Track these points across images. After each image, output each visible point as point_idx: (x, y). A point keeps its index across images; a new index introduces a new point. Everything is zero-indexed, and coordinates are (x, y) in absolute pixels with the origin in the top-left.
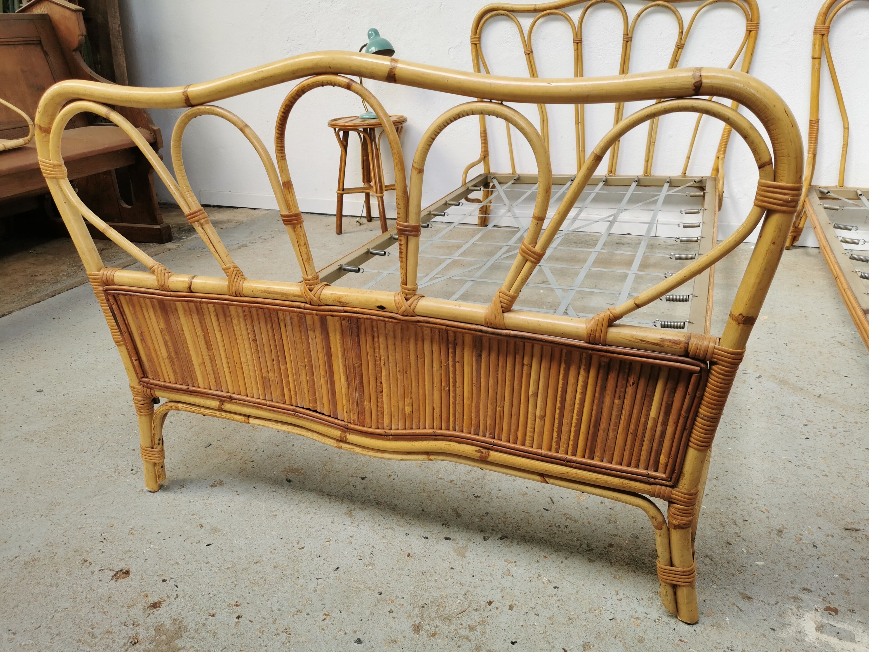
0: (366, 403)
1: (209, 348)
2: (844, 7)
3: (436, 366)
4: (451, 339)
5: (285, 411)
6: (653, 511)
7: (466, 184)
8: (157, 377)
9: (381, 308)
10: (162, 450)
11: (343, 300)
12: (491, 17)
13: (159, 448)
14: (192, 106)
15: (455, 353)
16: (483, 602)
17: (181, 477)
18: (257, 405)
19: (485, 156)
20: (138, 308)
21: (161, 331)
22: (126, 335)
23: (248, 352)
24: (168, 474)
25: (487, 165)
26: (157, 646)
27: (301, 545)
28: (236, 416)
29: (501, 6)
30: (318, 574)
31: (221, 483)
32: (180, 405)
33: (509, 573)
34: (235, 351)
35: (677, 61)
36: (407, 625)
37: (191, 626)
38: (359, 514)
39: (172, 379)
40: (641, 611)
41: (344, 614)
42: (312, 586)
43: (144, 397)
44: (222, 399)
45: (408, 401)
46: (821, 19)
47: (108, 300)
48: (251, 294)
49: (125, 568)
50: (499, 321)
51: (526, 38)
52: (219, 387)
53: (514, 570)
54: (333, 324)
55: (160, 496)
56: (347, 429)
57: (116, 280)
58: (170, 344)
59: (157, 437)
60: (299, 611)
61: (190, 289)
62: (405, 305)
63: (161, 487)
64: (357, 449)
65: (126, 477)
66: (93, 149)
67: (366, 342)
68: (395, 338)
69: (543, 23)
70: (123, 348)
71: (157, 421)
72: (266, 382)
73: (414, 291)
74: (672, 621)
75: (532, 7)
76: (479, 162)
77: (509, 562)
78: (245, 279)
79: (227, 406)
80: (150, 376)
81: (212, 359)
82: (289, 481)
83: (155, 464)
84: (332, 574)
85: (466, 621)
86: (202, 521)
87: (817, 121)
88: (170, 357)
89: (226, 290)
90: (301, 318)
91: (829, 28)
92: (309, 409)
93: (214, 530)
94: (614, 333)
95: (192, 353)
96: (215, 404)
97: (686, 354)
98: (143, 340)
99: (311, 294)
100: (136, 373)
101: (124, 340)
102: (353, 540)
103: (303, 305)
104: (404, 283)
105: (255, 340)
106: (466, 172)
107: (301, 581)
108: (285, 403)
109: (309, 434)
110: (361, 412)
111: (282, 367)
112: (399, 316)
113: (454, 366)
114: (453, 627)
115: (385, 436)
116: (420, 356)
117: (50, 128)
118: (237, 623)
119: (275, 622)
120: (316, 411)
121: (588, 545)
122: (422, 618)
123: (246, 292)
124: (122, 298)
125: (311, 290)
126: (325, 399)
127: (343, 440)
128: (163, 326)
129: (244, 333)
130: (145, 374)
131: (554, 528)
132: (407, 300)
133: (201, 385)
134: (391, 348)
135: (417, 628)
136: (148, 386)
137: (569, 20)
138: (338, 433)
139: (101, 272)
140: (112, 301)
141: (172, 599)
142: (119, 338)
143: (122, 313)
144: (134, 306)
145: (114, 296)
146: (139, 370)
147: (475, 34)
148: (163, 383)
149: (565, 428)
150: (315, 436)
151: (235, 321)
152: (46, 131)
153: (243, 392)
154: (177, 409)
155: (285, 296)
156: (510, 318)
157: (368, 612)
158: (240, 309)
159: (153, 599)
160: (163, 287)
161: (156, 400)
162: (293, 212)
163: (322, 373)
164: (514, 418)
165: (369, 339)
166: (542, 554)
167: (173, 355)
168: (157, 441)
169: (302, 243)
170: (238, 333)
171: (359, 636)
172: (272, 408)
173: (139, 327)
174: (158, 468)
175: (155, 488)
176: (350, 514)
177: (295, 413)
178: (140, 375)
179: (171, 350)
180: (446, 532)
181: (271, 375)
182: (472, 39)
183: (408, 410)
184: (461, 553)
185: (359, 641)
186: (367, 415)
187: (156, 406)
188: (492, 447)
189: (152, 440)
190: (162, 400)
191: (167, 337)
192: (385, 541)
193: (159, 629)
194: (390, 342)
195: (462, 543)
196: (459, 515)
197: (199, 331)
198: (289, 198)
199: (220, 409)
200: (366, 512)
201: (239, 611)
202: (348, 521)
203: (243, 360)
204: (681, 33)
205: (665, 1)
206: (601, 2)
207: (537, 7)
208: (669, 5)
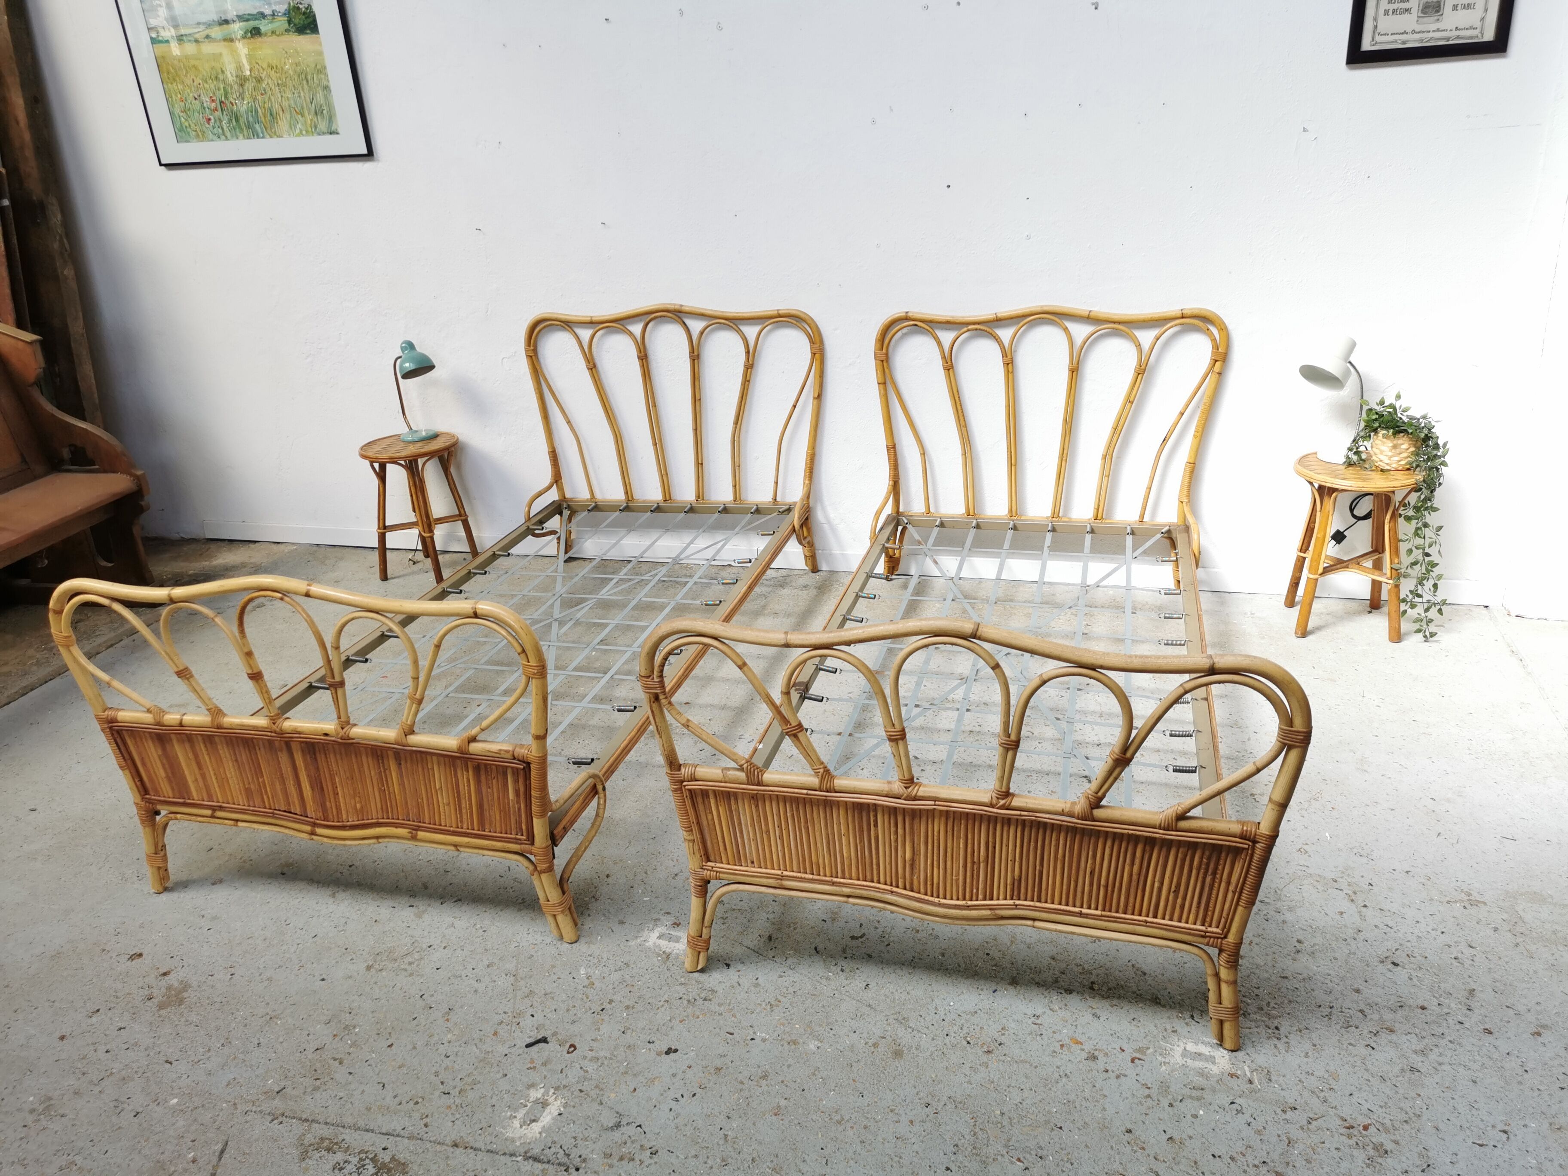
0: (328, 803)
1: (200, 767)
2: (900, 333)
3: (373, 773)
4: (379, 753)
5: (265, 815)
6: (526, 863)
7: (529, 519)
8: (157, 793)
9: (326, 735)
10: (165, 855)
11: (299, 730)
12: (544, 327)
13: (162, 853)
14: (176, 603)
15: (383, 763)
16: (425, 946)
17: (184, 879)
18: (243, 812)
19: (557, 478)
20: (138, 739)
21: (159, 756)
22: (129, 762)
23: (232, 770)
24: (172, 877)
25: (561, 489)
26: (168, 997)
27: (288, 922)
28: (226, 821)
29: (555, 316)
30: (298, 941)
31: (221, 881)
32: (179, 816)
33: (453, 925)
34: (221, 770)
35: (749, 381)
36: (362, 966)
37: (195, 984)
38: (341, 895)
39: (171, 795)
40: (539, 938)
41: (314, 965)
42: (292, 950)
43: (147, 811)
44: (214, 809)
45: (357, 799)
46: (879, 345)
47: (113, 735)
48: (230, 727)
49: (139, 952)
50: (404, 741)
51: (586, 350)
52: (210, 798)
53: (457, 923)
54: (295, 747)
55: (165, 897)
56: (314, 825)
57: (119, 719)
58: (167, 766)
59: (160, 845)
60: (280, 966)
61: (181, 724)
62: (342, 733)
63: (166, 889)
64: (325, 840)
65: (133, 883)
66: (63, 515)
67: (321, 758)
68: (341, 754)
69: (603, 336)
70: (127, 772)
71: (160, 831)
72: (248, 793)
73: (348, 723)
74: (559, 943)
75: (588, 319)
76: (549, 488)
77: (455, 918)
78: (224, 715)
79: (219, 814)
80: (152, 793)
81: (203, 776)
82: (283, 874)
83: (159, 868)
84: (311, 940)
85: (409, 959)
86: (203, 913)
87: (894, 447)
88: (167, 777)
89: (209, 724)
90: (270, 743)
91: (887, 354)
92: (285, 811)
93: (214, 918)
94: (475, 747)
95: (187, 773)
96: (208, 812)
97: (514, 758)
98: (144, 764)
99: (274, 727)
100: (139, 791)
101: (127, 765)
102: (332, 915)
103: (269, 734)
104: (339, 717)
105: (236, 761)
106: (530, 506)
107: (285, 947)
108: (265, 808)
109: (287, 831)
110: (324, 810)
111: (261, 780)
112: (339, 740)
113: (385, 772)
114: (396, 964)
115: (343, 828)
116: (360, 767)
117: (62, 611)
118: (231, 979)
119: (260, 975)
120: (290, 813)
121: (523, 899)
122: (375, 961)
123: (225, 726)
124: (124, 732)
125: (274, 724)
126: (297, 802)
127: (313, 833)
128: (160, 753)
129: (228, 756)
130: (146, 792)
131: (501, 891)
132: (343, 728)
133: (196, 798)
134: (340, 761)
135: (369, 968)
136: (149, 801)
137: (631, 334)
138: (308, 828)
139: (106, 713)
140: (116, 735)
141: (179, 969)
142: (123, 764)
143: (125, 744)
144: (135, 739)
145: (118, 732)
146: (141, 790)
147: (529, 346)
148: (162, 799)
149: (464, 811)
150: (291, 832)
151: (219, 747)
152: (59, 612)
153: (230, 801)
154: (176, 819)
155: (255, 728)
156: (413, 739)
157: (334, 962)
158: (223, 739)
159: (162, 971)
160: (159, 724)
161: (158, 813)
162: (255, 672)
163: (292, 782)
164: (431, 806)
165: (323, 756)
166: (484, 909)
167: (170, 775)
168: (160, 848)
169: (264, 691)
170: (222, 755)
171: (324, 976)
172: (254, 813)
173: (140, 754)
174: (162, 871)
175: (161, 889)
176: (333, 896)
177: (273, 816)
178: (143, 793)
179: (169, 771)
180: (412, 901)
181: (252, 786)
182: (526, 351)
183: (358, 806)
184: (419, 916)
185: (323, 980)
186: (329, 812)
187: (158, 818)
188: (418, 829)
189: (156, 847)
190: (163, 813)
191: (165, 761)
192: (359, 912)
193: (169, 988)
194: (338, 757)
195: (422, 908)
196: (426, 887)
197: (191, 755)
198: (251, 662)
199: (213, 817)
200: (348, 893)
201: (232, 971)
202: (331, 900)
203: (229, 776)
204: (748, 352)
205: (726, 319)
206: (661, 317)
207: (594, 319)
208: (731, 324)
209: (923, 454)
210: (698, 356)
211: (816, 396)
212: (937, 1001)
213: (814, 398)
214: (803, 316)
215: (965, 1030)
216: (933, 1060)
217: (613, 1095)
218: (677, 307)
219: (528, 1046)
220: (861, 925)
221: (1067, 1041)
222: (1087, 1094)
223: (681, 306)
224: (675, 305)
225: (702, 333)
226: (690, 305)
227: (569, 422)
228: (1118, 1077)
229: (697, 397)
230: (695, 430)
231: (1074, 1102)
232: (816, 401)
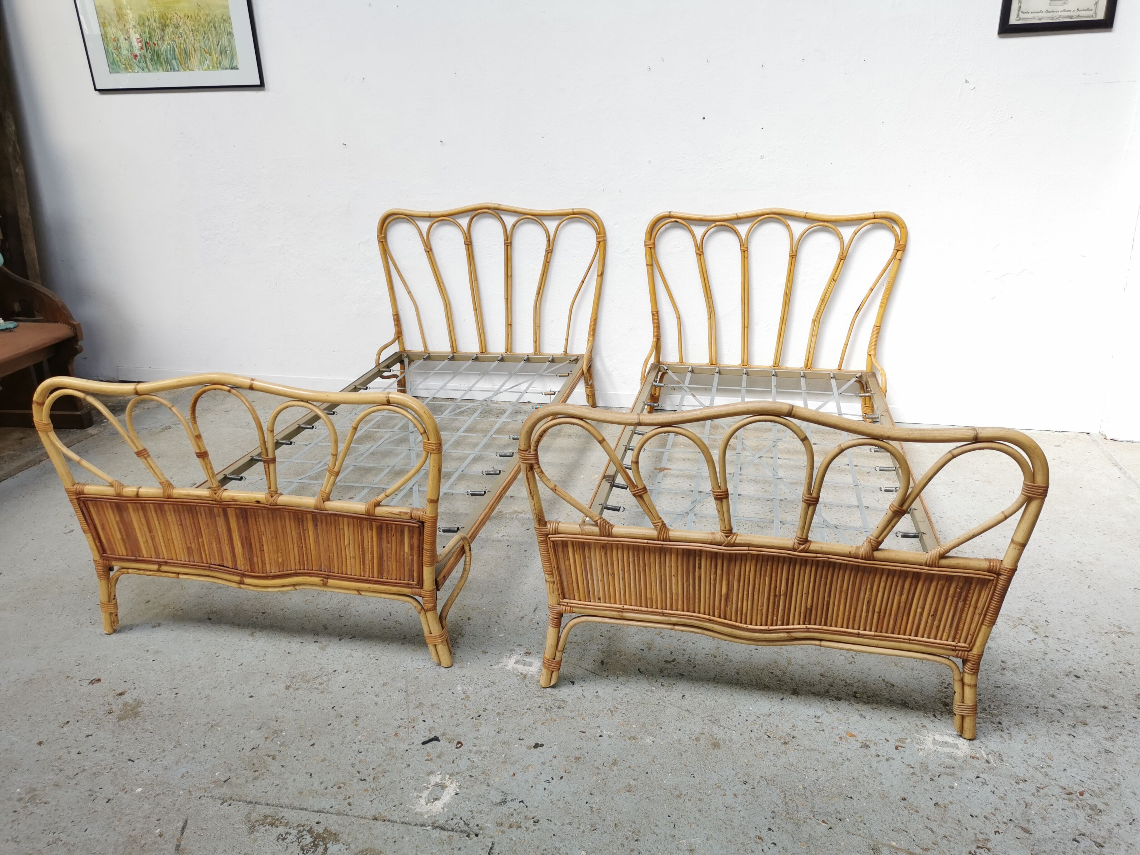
0: (255, 558)
1: (150, 531)
2: (664, 227)
3: (294, 533)
4: (300, 517)
5: (203, 568)
6: (415, 604)
7: (379, 364)
8: (113, 551)
9: (258, 502)
10: (116, 603)
11: (235, 498)
12: (393, 220)
13: (114, 602)
14: (140, 395)
15: (303, 524)
16: (330, 671)
17: (129, 623)
18: (184, 566)
19: (399, 335)
20: (100, 508)
21: (117, 523)
22: (92, 527)
23: (177, 532)
24: (120, 623)
25: (402, 344)
26: (125, 712)
27: (217, 655)
28: (170, 575)
29: (402, 211)
30: (229, 668)
31: (159, 625)
32: (130, 571)
33: (351, 655)
34: (168, 532)
35: (549, 262)
36: (282, 687)
37: (146, 701)
38: (258, 634)
39: (125, 553)
40: (422, 664)
41: (243, 686)
42: (224, 675)
43: (104, 566)
44: (160, 564)
45: (280, 554)
46: (648, 236)
47: (79, 504)
48: (178, 497)
49: (97, 678)
50: (322, 506)
51: (425, 238)
52: (157, 555)
53: (354, 654)
54: (230, 511)
55: (115, 637)
56: (243, 575)
57: (86, 491)
58: (123, 530)
59: (113, 594)
60: (215, 687)
61: (137, 495)
62: (271, 500)
63: (115, 631)
64: (251, 588)
65: (87, 627)
67: (251, 521)
68: (268, 518)
69: (438, 226)
70: (89, 535)
71: (113, 583)
72: (189, 551)
73: (276, 492)
74: (438, 667)
75: (427, 214)
76: (393, 342)
77: (352, 650)
78: (173, 488)
79: (164, 568)
80: (108, 552)
81: (153, 538)
82: (210, 619)
83: (111, 613)
84: (238, 668)
85: (319, 680)
86: (147, 648)
87: (657, 313)
88: (123, 539)
89: (161, 495)
90: (211, 509)
91: (654, 243)
92: (219, 565)
93: (157, 652)
94: (379, 511)
95: (139, 535)
96: (155, 567)
97: (412, 518)
98: (103, 529)
99: (216, 496)
100: (98, 551)
101: (90, 529)
102: (253, 649)
103: (211, 502)
104: (270, 488)
105: (181, 524)
106: (379, 354)
107: (217, 673)
108: (203, 563)
109: (220, 581)
110: (252, 564)
111: (200, 540)
112: (268, 506)
113: (303, 532)
114: (309, 685)
115: (267, 578)
116: (284, 527)
117: (44, 403)
118: (176, 697)
119: (200, 694)
120: (224, 566)
121: (404, 636)
122: (292, 682)
123: (174, 496)
124: (89, 503)
125: (215, 494)
126: (229, 557)
127: (241, 583)
128: (118, 519)
129: (174, 520)
130: (104, 551)
131: (386, 630)
132: (272, 497)
133: (145, 556)
134: (267, 524)
135: (288, 688)
136: (107, 559)
137: (459, 226)
138: (238, 578)
139: (75, 487)
140: (82, 505)
141: (132, 690)
142: (87, 528)
143: (89, 512)
144: (97, 507)
145: (84, 502)
146: (100, 549)
147: (381, 233)
148: (118, 557)
149: (367, 563)
150: (224, 582)
151: (168, 514)
152: (42, 404)
153: (174, 558)
154: (128, 573)
155: (199, 498)
156: (329, 505)
157: (259, 683)
158: (171, 506)
159: (118, 692)
160: (119, 495)
161: (111, 569)
162: (202, 451)
163: (226, 542)
164: (340, 559)
165: (253, 519)
166: (374, 644)
167: (125, 537)
168: (112, 597)
169: (209, 467)
170: (170, 521)
171: (252, 694)
172: (194, 567)
173: (101, 520)
174: (113, 616)
175: (111, 631)
176: (252, 635)
177: (210, 568)
178: (101, 552)
179: (124, 534)
180: (316, 638)
181: (193, 545)
182: (378, 237)
183: (280, 560)
184: (323, 649)
185: (251, 697)
186: (256, 565)
187: (112, 573)
188: (328, 577)
189: (109, 596)
190: (116, 568)
191: (121, 526)
192: (274, 647)
193: (126, 704)
194: (266, 520)
195: (324, 643)
196: (326, 628)
197: (143, 521)
198: (200, 444)
199: (159, 571)
200: (264, 633)
201: (176, 691)
202: (250, 639)
203: (174, 537)
204: (549, 240)
205: (533, 215)
206: (483, 213)
207: (432, 214)
208: (537, 219)
209: (679, 318)
210: (511, 243)
211: (600, 274)
212: (739, 707)
213: (598, 276)
214: (591, 213)
215: (765, 727)
216: (744, 749)
217: (497, 779)
218: (496, 206)
219: (424, 743)
220: (671, 653)
221: (844, 735)
222: (867, 773)
223: (499, 205)
224: (494, 204)
225: (514, 226)
226: (506, 204)
227: (409, 292)
228: (887, 760)
229: (509, 274)
230: (507, 299)
231: (858, 778)
232: (599, 278)
